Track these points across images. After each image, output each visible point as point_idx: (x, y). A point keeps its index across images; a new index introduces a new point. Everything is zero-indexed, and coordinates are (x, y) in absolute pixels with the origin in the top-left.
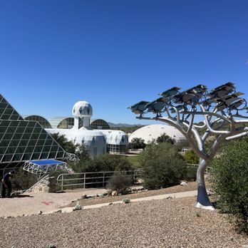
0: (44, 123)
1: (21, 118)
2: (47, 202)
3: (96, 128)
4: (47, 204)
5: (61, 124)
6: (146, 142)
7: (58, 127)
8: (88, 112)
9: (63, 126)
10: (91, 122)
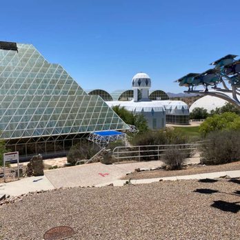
0: (106, 96)
1: (85, 93)
2: (103, 173)
3: (156, 100)
4: (103, 176)
5: (121, 96)
6: (209, 112)
7: (119, 99)
8: (147, 84)
9: (123, 98)
10: (150, 93)
